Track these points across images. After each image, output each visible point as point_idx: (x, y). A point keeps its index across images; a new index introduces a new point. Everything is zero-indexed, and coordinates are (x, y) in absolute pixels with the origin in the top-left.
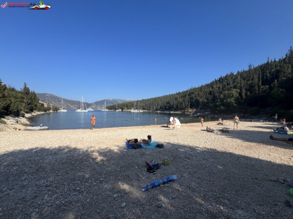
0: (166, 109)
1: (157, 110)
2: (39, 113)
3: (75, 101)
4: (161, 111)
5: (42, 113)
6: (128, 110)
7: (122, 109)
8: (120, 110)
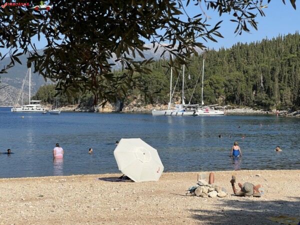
8: (110, 107)
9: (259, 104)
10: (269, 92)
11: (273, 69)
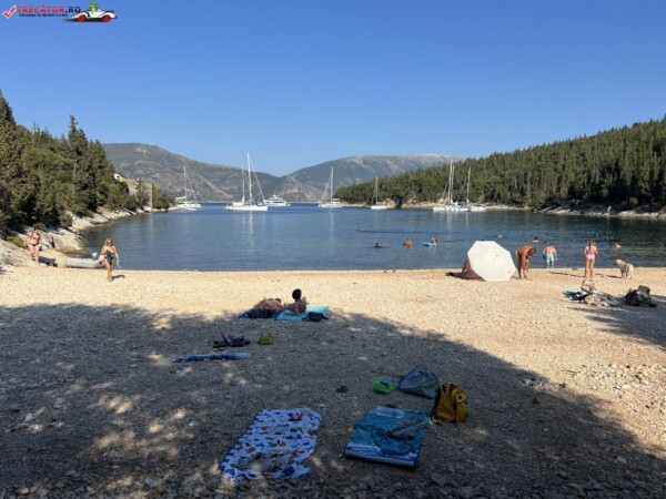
0: (597, 200)
1: (552, 202)
2: (113, 215)
3: (227, 170)
4: (572, 207)
5: (122, 214)
6: (423, 205)
7: (400, 200)
8: (391, 204)
9: (514, 202)
10: (522, 192)
11: (526, 174)
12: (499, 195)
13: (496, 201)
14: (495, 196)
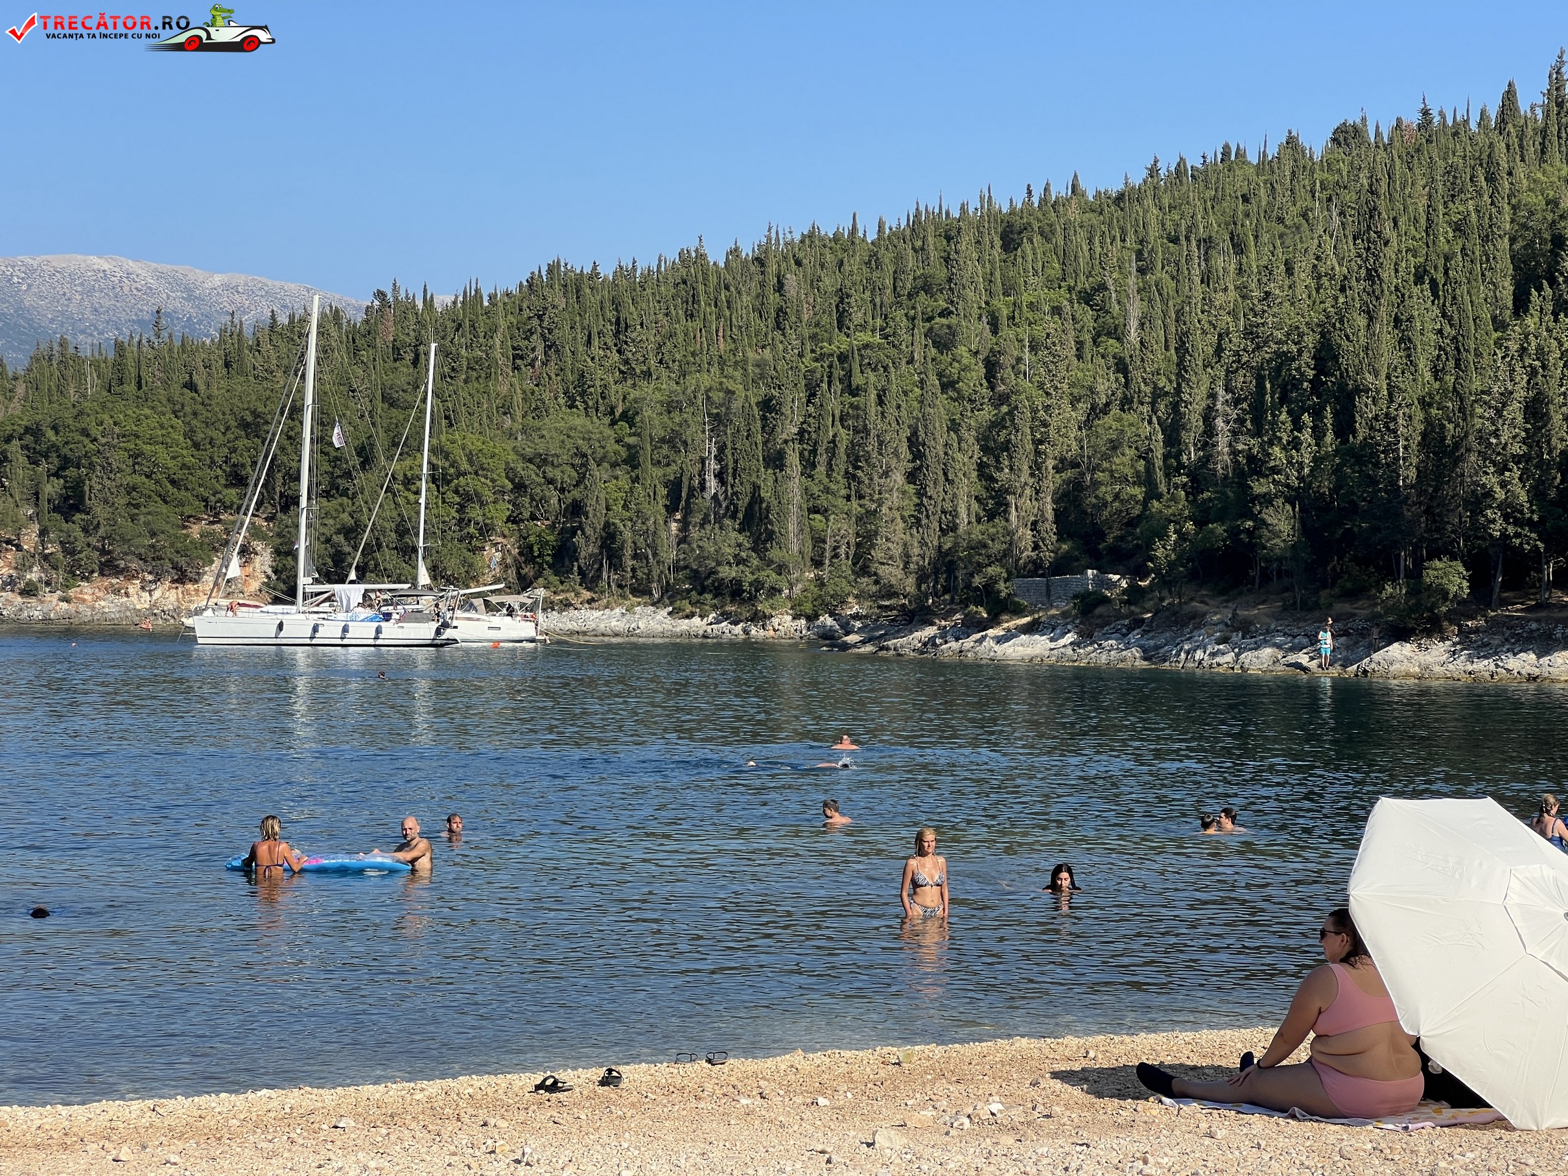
0: (1233, 574)
4: (1090, 617)
6: (100, 601)
9: (703, 586)
10: (755, 522)
12: (609, 540)
13: (590, 581)
14: (587, 547)
